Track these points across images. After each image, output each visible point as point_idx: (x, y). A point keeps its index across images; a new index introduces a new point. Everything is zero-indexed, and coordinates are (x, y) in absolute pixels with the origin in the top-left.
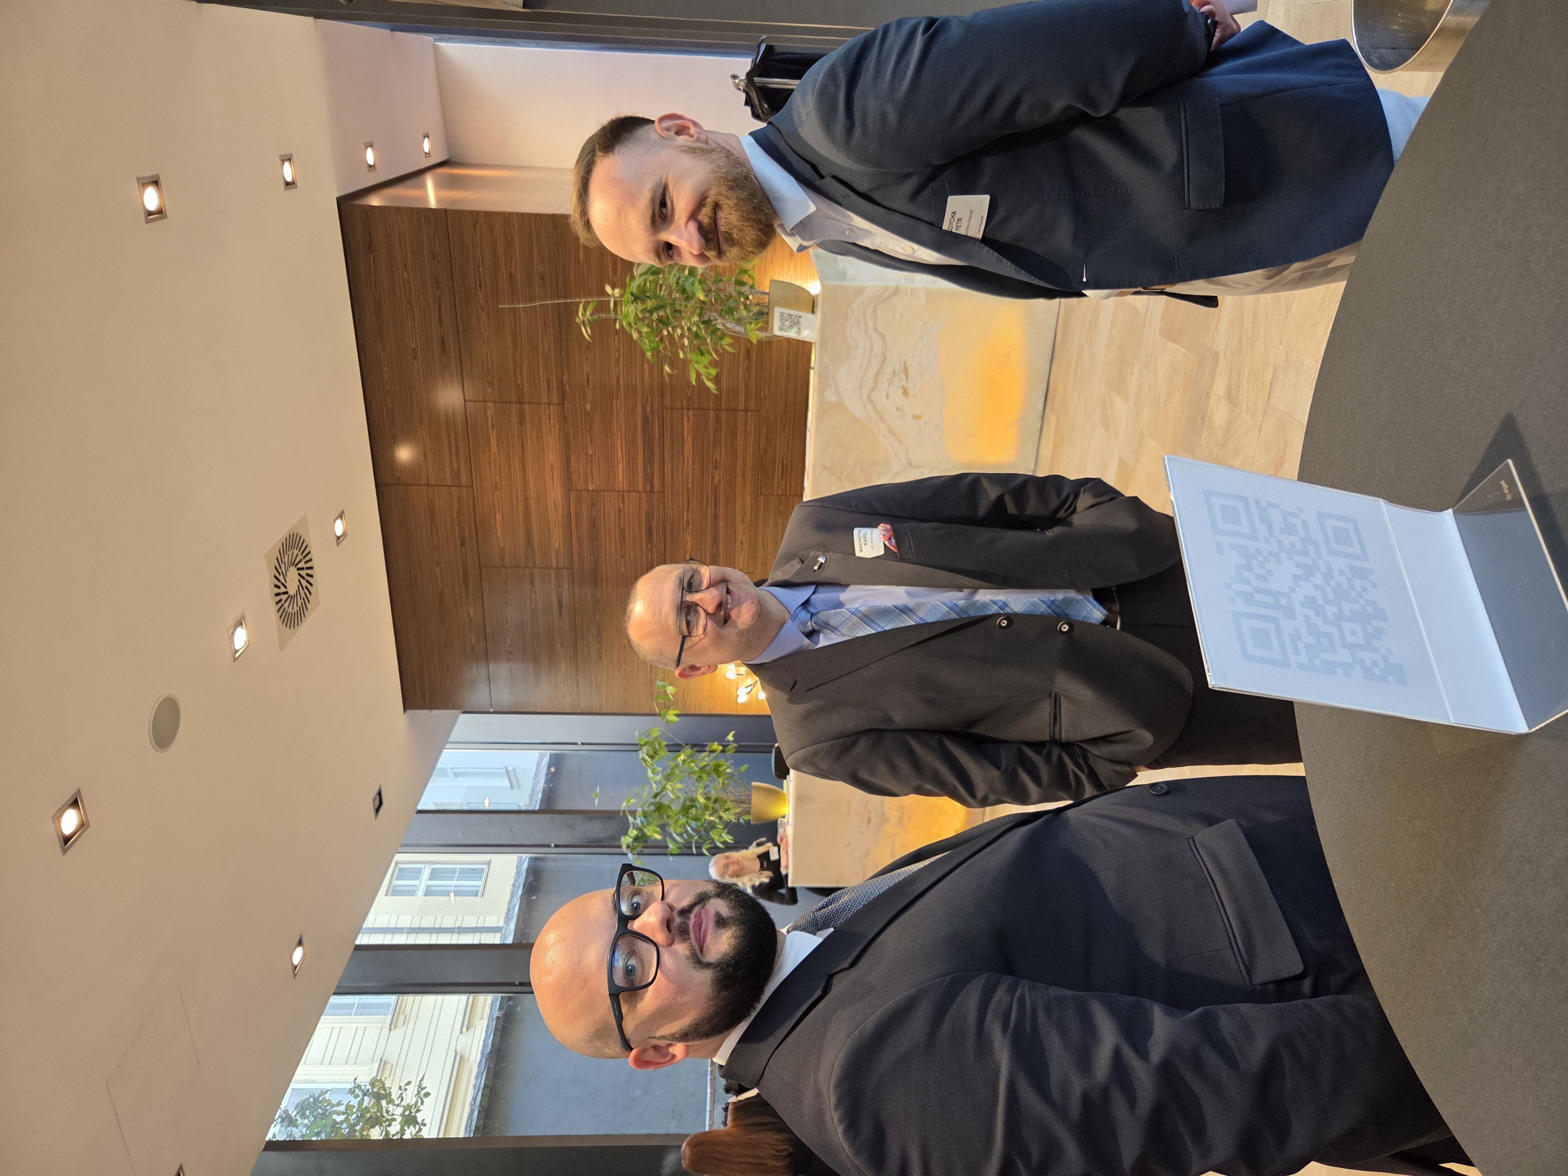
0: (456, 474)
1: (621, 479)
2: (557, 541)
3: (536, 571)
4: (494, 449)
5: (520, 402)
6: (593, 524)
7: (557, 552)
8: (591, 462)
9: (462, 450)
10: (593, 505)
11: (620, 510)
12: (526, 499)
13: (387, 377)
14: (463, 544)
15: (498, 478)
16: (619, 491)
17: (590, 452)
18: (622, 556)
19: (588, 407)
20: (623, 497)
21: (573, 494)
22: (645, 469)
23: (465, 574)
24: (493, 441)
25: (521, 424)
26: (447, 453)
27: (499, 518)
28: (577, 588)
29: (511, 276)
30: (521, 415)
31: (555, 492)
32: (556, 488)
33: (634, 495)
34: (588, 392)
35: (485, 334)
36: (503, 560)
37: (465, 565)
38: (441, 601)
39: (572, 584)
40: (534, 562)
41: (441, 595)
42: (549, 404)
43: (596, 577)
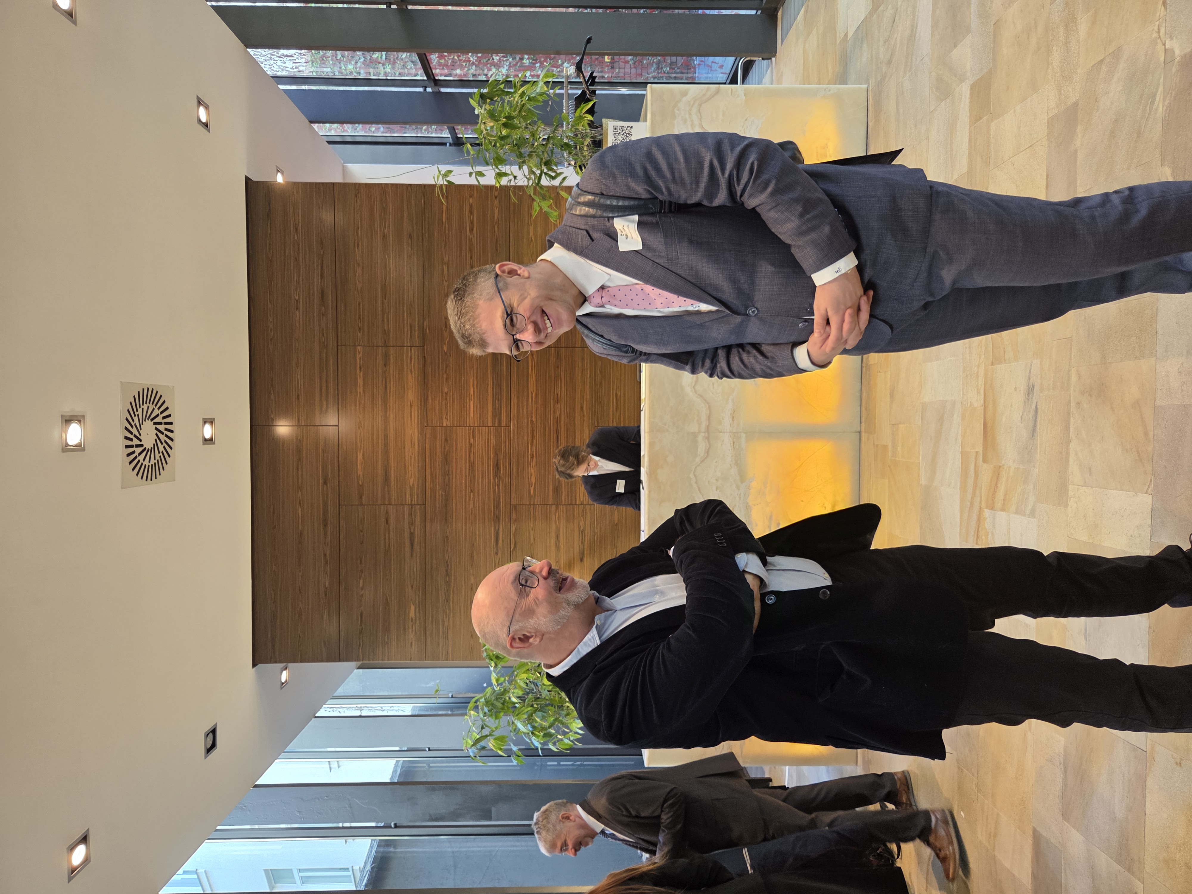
1: (472, 415)
2: (412, 478)
3: (391, 509)
4: (360, 390)
5: (385, 345)
6: (446, 458)
7: (412, 488)
8: (446, 399)
9: (331, 391)
10: (446, 440)
11: (471, 445)
12: (386, 437)
14: (325, 483)
16: (470, 426)
17: (446, 390)
18: (472, 491)
19: (445, 348)
20: (473, 432)
21: (428, 431)
22: (494, 404)
23: (325, 512)
24: (360, 381)
25: (385, 365)
27: (360, 456)
28: (428, 525)
29: (384, 236)
30: (386, 356)
31: (412, 430)
32: (413, 425)
33: (484, 430)
34: (446, 334)
35: (359, 285)
36: (361, 497)
37: (325, 504)
38: (300, 542)
39: (424, 521)
40: (390, 500)
41: (301, 534)
42: (411, 346)
43: (446, 513)
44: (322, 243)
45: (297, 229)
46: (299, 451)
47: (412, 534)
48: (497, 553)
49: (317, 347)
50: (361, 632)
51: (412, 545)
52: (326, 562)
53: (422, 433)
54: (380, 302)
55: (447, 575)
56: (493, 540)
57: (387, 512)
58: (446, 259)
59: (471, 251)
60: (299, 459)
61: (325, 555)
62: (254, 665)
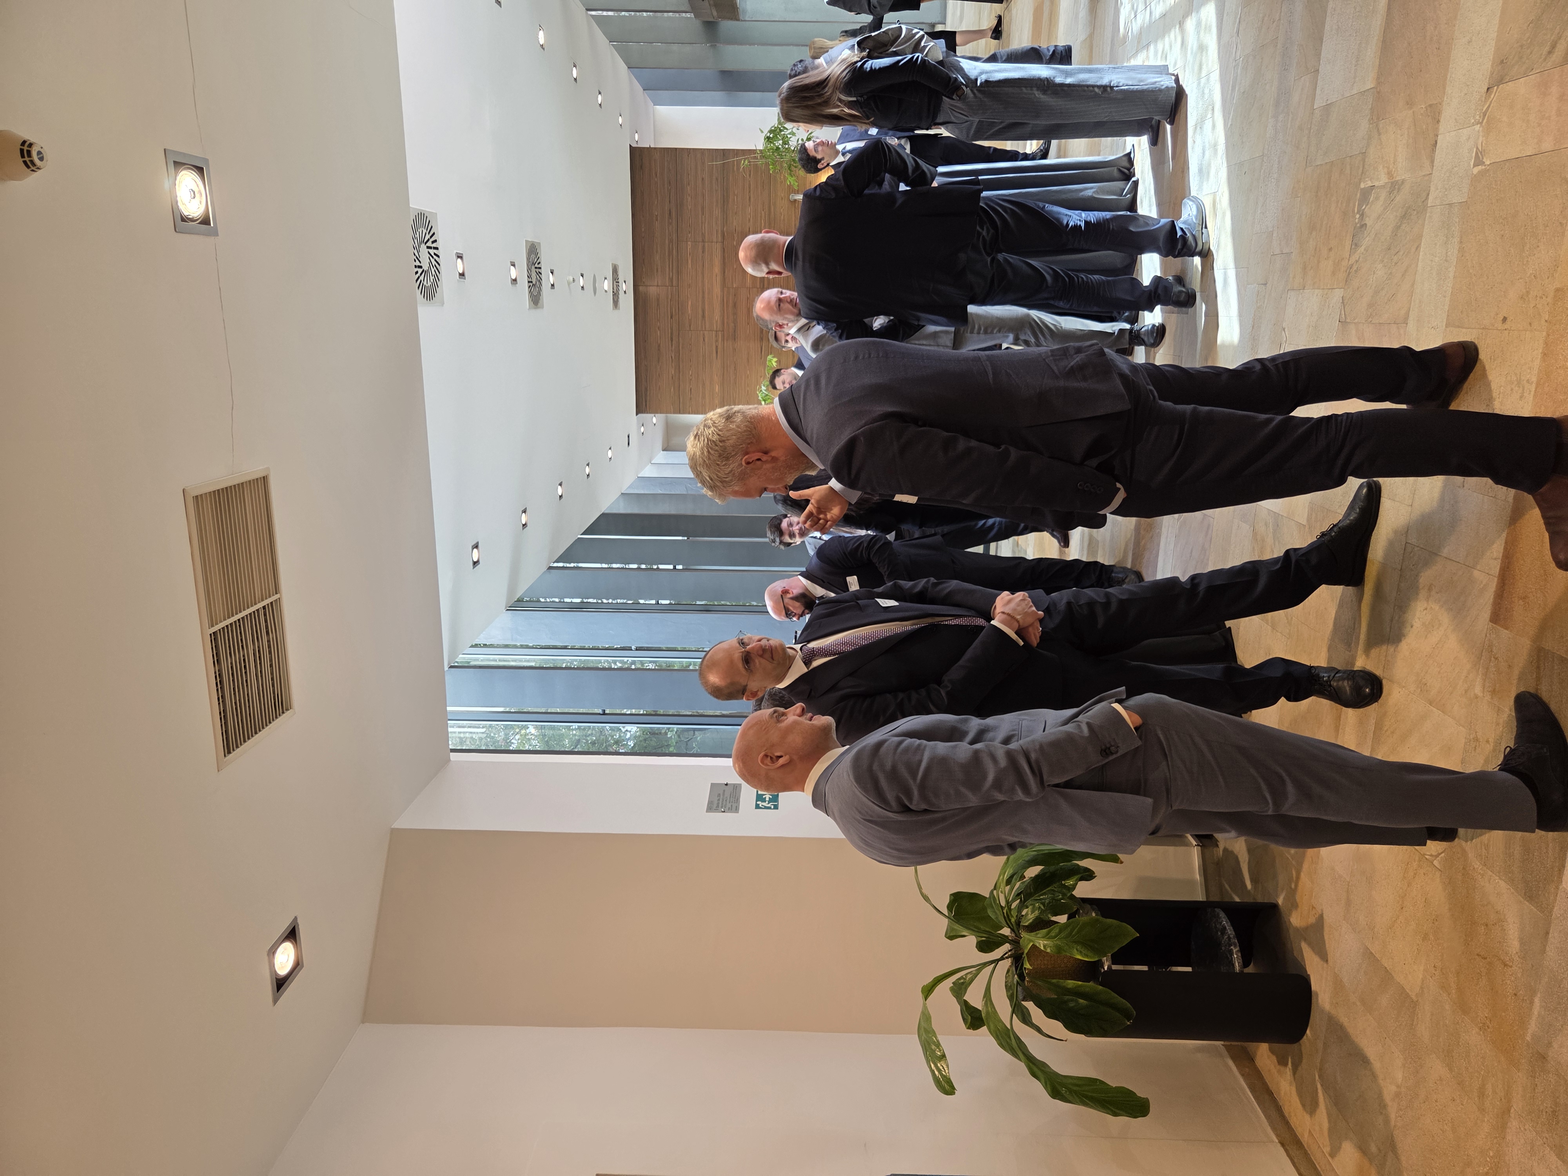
0: (671, 280)
2: (717, 314)
3: (706, 333)
4: (690, 266)
5: (703, 241)
6: (735, 305)
7: (717, 322)
9: (674, 267)
10: (735, 295)
11: (748, 298)
12: (703, 293)
13: (643, 230)
14: (671, 317)
15: (690, 282)
17: (735, 267)
18: (748, 324)
19: (735, 243)
21: (726, 289)
23: (672, 334)
24: (690, 262)
25: (703, 252)
26: (667, 269)
27: (690, 303)
28: (725, 343)
29: (703, 179)
30: (704, 247)
31: (717, 290)
34: (735, 235)
35: (690, 207)
36: (690, 326)
37: (672, 329)
38: (659, 350)
39: (723, 340)
40: (705, 328)
41: (659, 346)
42: (717, 242)
43: (735, 335)
44: (670, 183)
45: (656, 175)
46: (658, 300)
47: (717, 347)
48: (761, 358)
49: (667, 242)
50: (691, 399)
51: (717, 352)
52: (672, 361)
53: (722, 291)
54: (700, 216)
55: (735, 369)
56: (760, 351)
57: (704, 335)
58: (736, 193)
59: (750, 188)
60: (658, 305)
61: (672, 357)
62: (637, 414)
